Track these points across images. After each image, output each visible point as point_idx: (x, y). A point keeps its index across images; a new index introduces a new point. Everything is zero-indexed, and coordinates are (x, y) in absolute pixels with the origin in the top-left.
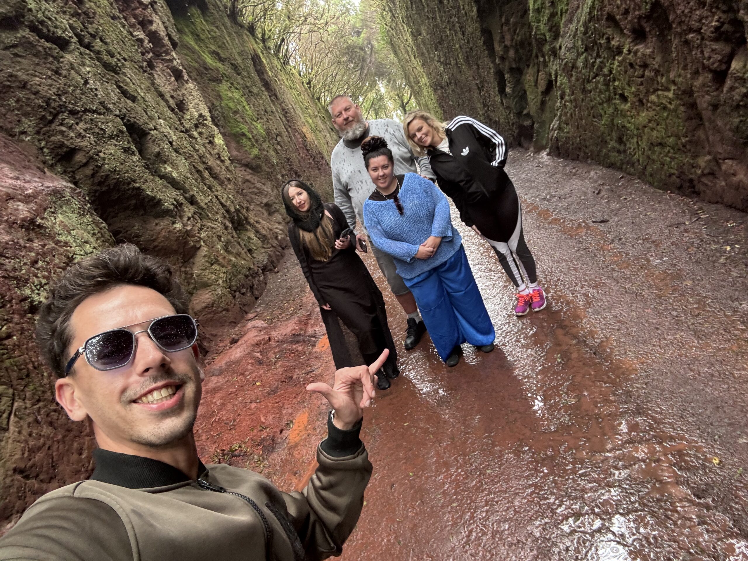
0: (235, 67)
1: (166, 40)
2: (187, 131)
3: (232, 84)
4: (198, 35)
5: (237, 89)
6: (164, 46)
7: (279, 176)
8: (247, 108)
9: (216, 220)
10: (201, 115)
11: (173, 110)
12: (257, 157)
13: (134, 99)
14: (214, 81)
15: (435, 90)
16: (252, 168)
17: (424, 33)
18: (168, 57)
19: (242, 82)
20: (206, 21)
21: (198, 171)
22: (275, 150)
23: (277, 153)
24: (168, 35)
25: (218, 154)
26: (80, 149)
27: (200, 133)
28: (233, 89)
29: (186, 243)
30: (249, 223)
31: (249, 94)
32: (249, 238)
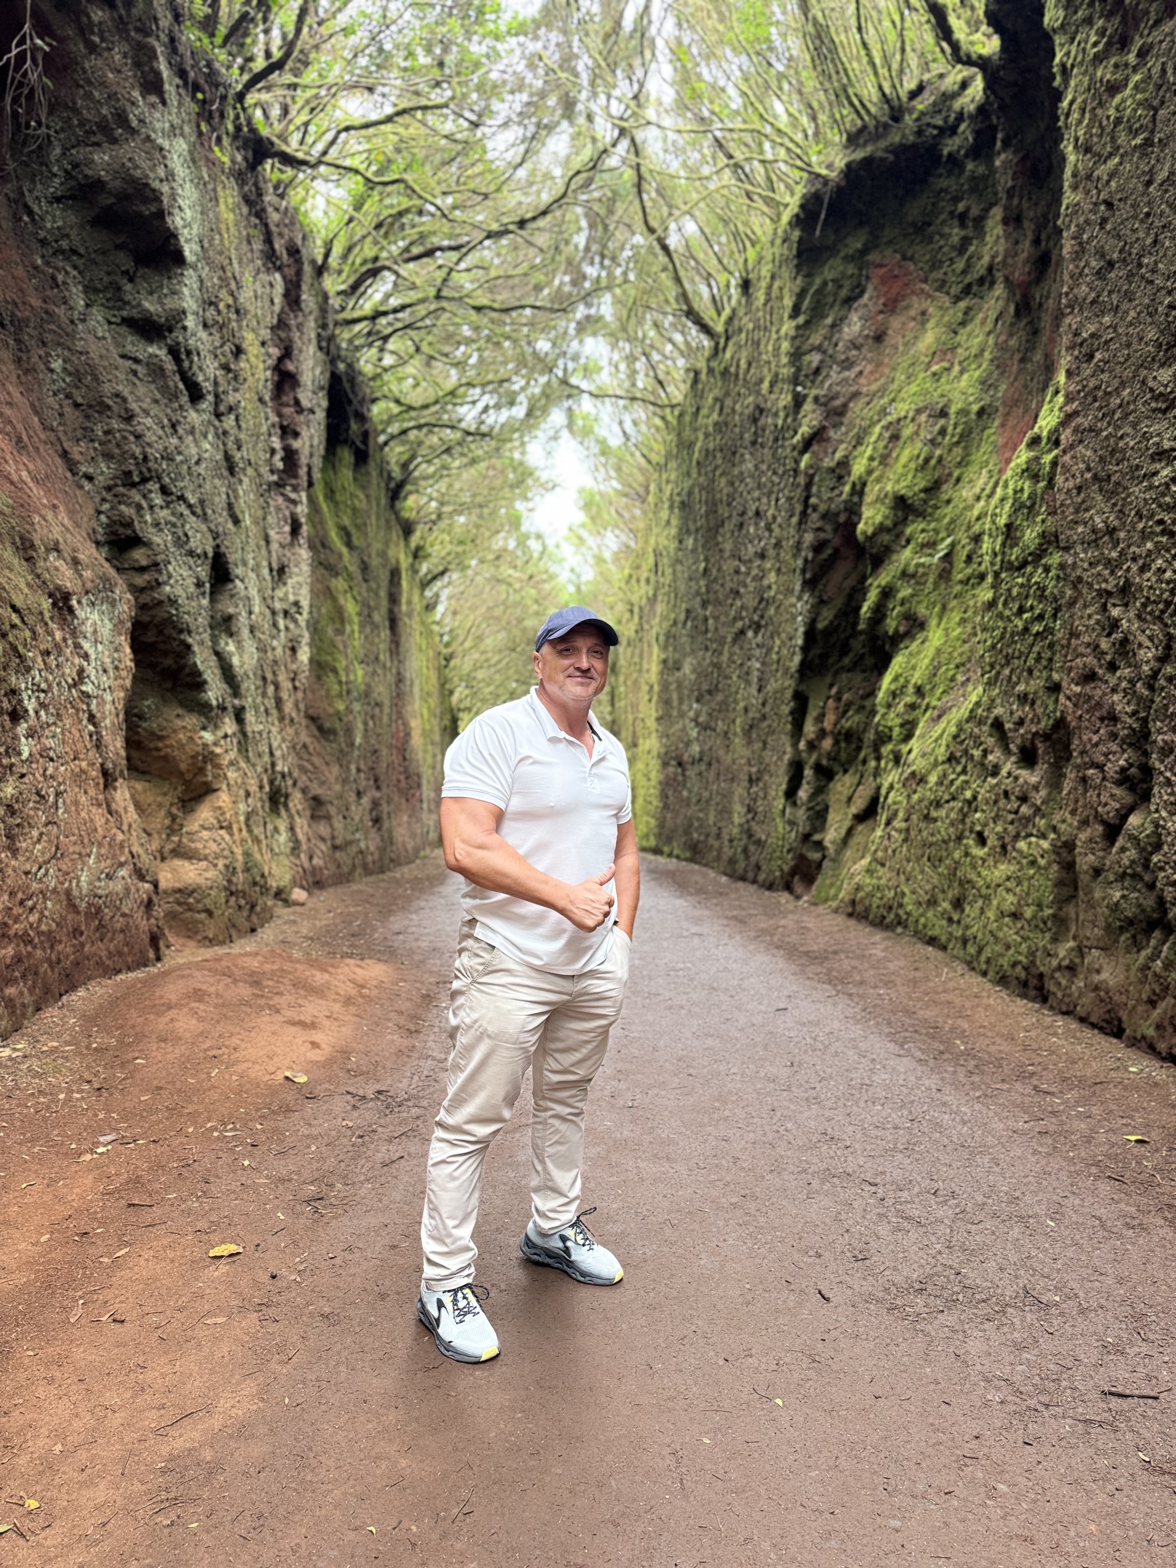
0: (365, 567)
1: (303, 471)
2: (274, 613)
3: (351, 588)
4: (332, 492)
5: (355, 598)
6: (296, 476)
7: (353, 767)
8: (356, 635)
9: (254, 765)
10: (296, 604)
11: (271, 570)
12: (338, 716)
13: (236, 521)
14: (326, 568)
15: (665, 764)
16: (320, 729)
17: (687, 669)
18: (293, 496)
19: (365, 594)
20: (355, 479)
21: (264, 679)
22: (365, 724)
23: (366, 730)
24: (310, 468)
25: (295, 673)
26: (147, 544)
27: (287, 628)
28: (349, 595)
29: (202, 770)
30: (286, 805)
31: (367, 618)
32: (276, 830)
